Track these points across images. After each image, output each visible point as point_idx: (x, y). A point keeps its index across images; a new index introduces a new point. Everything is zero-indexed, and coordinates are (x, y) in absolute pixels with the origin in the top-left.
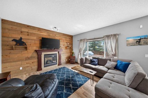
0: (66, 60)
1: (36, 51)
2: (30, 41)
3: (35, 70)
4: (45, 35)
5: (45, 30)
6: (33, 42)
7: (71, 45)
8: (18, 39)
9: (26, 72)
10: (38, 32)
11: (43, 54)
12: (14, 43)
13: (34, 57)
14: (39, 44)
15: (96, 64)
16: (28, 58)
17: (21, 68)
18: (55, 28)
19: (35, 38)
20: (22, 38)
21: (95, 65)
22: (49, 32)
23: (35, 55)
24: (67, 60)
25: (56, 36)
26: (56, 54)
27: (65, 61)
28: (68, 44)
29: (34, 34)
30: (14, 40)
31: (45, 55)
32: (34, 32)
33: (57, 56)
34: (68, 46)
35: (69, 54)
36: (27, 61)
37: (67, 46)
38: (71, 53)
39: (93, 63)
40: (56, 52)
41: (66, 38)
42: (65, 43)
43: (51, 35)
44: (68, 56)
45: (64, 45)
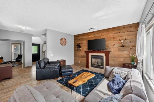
2: (83, 44)
3: (85, 66)
4: (91, 37)
8: (78, 44)
9: (81, 65)
11: (90, 54)
12: (77, 46)
17: (79, 62)
18: (91, 28)
19: (85, 42)
23: (85, 55)
29: (85, 39)
31: (91, 56)
33: (103, 58)
40: (103, 55)
41: (119, 33)
42: (116, 41)
43: (97, 35)
44: (123, 63)
45: (114, 45)
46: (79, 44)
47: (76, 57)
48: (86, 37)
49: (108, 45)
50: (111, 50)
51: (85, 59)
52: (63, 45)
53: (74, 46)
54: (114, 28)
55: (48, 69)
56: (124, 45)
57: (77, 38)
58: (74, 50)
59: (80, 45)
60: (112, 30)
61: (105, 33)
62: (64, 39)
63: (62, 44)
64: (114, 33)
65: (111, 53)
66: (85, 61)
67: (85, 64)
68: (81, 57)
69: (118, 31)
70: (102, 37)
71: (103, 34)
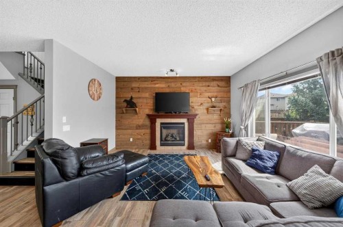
0: (207, 141)
1: (149, 116)
2: (141, 100)
3: (148, 147)
4: (162, 87)
5: (161, 78)
6: (145, 101)
7: (224, 104)
8: (128, 99)
9: (136, 147)
10: (151, 84)
11: (159, 121)
12: (125, 104)
13: (146, 126)
14: (152, 105)
15: (266, 168)
16: (139, 127)
17: (131, 140)
18: (172, 71)
19: (147, 95)
20: (133, 96)
21: (261, 170)
22: (170, 80)
23: (148, 123)
24: (210, 141)
25: (183, 86)
26: (183, 123)
27: (204, 142)
28: (213, 99)
29: (146, 88)
30: (125, 101)
31: (162, 124)
32: (146, 86)
33: (184, 127)
34: (214, 107)
35: (218, 128)
36: (138, 131)
37: (210, 105)
38: (223, 123)
39: (253, 161)
40: (184, 120)
41: (209, 86)
42: (205, 99)
43: (173, 85)
44: (214, 131)
45: (202, 104)
46: (132, 98)
47: (119, 129)
48: (150, 86)
49: (193, 104)
50: (197, 112)
51: (148, 131)
52: (96, 98)
53: (117, 103)
54: (202, 78)
55: (94, 173)
56: (215, 104)
57: (125, 84)
58: (117, 113)
59: (134, 101)
60: (199, 81)
61: (188, 84)
62: (96, 82)
63: (92, 97)
64: (201, 85)
65: (197, 117)
66: (148, 137)
67: (148, 142)
68: (137, 129)
69: (207, 84)
70: (183, 90)
71: (184, 84)
